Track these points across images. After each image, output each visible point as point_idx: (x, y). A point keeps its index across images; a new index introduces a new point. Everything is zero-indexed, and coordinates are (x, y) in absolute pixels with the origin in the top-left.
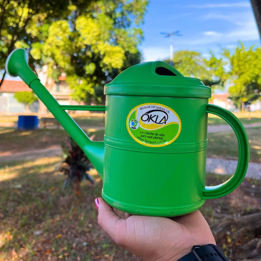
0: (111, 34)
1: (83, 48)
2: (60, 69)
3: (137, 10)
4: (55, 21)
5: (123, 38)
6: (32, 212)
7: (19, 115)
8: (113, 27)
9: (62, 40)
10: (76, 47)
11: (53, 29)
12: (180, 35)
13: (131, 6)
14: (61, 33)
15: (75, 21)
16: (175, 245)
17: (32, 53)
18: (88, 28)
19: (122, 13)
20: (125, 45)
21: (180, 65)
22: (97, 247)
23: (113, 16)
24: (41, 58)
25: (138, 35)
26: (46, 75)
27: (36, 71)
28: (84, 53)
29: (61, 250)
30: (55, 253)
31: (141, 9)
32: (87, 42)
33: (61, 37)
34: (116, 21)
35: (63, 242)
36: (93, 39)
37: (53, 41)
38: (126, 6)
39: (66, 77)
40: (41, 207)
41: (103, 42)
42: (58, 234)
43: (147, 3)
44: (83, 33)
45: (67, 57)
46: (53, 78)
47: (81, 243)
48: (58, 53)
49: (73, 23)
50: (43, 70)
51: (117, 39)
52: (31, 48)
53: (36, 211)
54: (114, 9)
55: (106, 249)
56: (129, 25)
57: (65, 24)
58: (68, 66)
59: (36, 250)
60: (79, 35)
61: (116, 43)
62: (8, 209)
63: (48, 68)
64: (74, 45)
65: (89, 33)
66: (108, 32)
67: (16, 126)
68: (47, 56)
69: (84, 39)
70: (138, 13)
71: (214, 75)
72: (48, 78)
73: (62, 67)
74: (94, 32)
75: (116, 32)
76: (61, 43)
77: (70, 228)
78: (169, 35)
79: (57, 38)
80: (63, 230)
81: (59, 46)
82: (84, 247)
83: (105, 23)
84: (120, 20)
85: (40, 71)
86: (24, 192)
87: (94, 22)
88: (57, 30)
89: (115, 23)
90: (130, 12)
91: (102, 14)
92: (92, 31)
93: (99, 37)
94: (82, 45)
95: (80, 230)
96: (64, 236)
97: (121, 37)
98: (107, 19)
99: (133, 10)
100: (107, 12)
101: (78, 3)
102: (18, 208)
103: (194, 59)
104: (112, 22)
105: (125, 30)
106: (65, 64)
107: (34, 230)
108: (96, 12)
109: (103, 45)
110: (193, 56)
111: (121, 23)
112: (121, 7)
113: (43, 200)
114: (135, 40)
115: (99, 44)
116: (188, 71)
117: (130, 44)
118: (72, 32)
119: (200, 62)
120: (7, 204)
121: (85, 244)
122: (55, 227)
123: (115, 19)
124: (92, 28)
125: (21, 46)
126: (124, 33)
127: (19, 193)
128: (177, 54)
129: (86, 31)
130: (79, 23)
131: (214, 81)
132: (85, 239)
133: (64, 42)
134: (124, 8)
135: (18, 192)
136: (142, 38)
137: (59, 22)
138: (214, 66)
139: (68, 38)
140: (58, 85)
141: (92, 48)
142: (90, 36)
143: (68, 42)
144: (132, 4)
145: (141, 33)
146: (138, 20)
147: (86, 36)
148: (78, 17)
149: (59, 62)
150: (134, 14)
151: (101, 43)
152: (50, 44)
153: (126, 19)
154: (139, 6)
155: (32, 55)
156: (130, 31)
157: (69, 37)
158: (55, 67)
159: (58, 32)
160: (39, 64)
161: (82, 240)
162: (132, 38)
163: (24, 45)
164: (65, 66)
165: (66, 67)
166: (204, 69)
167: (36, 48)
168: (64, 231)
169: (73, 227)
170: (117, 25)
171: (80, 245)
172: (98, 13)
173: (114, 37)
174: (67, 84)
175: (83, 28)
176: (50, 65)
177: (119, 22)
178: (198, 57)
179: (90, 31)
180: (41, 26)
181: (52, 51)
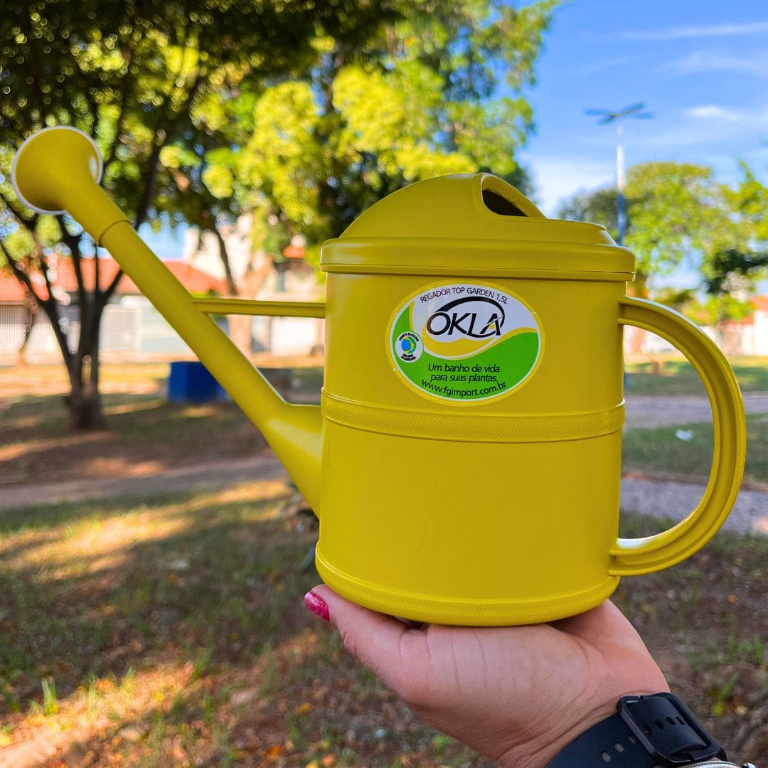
0: (435, 119)
1: (355, 163)
2: (287, 226)
3: (514, 45)
4: (275, 85)
5: (472, 129)
6: (224, 639)
7: (173, 361)
8: (443, 97)
9: (296, 139)
10: (334, 161)
11: (268, 109)
12: (648, 116)
13: (496, 32)
14: (291, 118)
15: (331, 83)
16: (573, 701)
17: (207, 181)
18: (370, 103)
19: (470, 56)
20: (479, 148)
21: (647, 206)
22: (416, 744)
23: (443, 66)
24: (234, 191)
25: (518, 119)
26: (247, 244)
27: (220, 231)
28: (358, 178)
29: (312, 748)
30: (296, 756)
31: (527, 39)
32: (364, 144)
33: (290, 132)
34: (452, 79)
35: (316, 727)
36: (384, 136)
37: (268, 143)
38: (480, 35)
39: (304, 247)
40: (245, 624)
41: (413, 142)
42: (299, 703)
43: (544, 24)
44: (355, 117)
45: (308, 190)
46: (268, 251)
47: (368, 730)
48: (283, 179)
49: (326, 88)
50: (240, 229)
51: (453, 134)
52: (204, 165)
53: (235, 635)
54: (447, 42)
55: (442, 751)
56: (489, 90)
57: (303, 92)
58: (310, 217)
59: (240, 744)
60: (343, 125)
61: (452, 145)
62: (155, 627)
63: (254, 223)
64: (327, 153)
65: (371, 117)
66: (426, 113)
67: (164, 392)
68: (249, 188)
69: (356, 136)
70: (517, 54)
71: (754, 234)
72: (253, 250)
73: (294, 219)
74: (386, 114)
75: (451, 111)
76: (293, 150)
77: (335, 687)
78: (611, 118)
79: (281, 134)
80: (314, 691)
81: (287, 157)
82: (377, 741)
83: (420, 87)
84: (464, 76)
85: (232, 232)
86: (195, 580)
87: (386, 85)
88: (281, 109)
89: (448, 85)
90: (494, 50)
91: (408, 59)
92: (379, 111)
93: (400, 129)
94: (350, 152)
95: (364, 694)
96: (319, 710)
97: (465, 126)
98: (425, 75)
99: (502, 46)
100: (425, 53)
101: (342, 31)
102: (183, 626)
103: (691, 189)
104: (439, 82)
105: (478, 104)
106: (302, 210)
107: (231, 689)
108: (393, 55)
109: (412, 151)
110: (686, 178)
111: (464, 85)
112: (467, 36)
113: (251, 606)
114: (508, 135)
115: (402, 149)
116: (672, 224)
117: (493, 147)
118: (323, 117)
119: (710, 197)
120: (150, 613)
121: (380, 733)
122: (292, 682)
123: (447, 75)
124: (379, 103)
125: (176, 158)
126: (476, 114)
127: (181, 583)
128: (638, 174)
129: (363, 112)
130: (343, 90)
131: (755, 254)
132: (380, 718)
133: (301, 144)
134: (475, 40)
135: (180, 580)
136: (531, 127)
137: (285, 88)
138: (754, 207)
139: (311, 133)
140: (283, 271)
141: (382, 161)
142: (373, 126)
143: (312, 147)
144: (500, 27)
145: (528, 113)
146: (516, 75)
147: (362, 125)
148: (340, 70)
149: (285, 205)
150: (505, 55)
151: (407, 145)
152: (259, 152)
153: (481, 72)
154: (520, 32)
155: (207, 186)
156: (493, 108)
157: (314, 130)
158: (273, 220)
159: (283, 117)
160: (227, 212)
161: (370, 723)
162: (498, 130)
163: (185, 157)
164: (302, 215)
165: (305, 220)
166: (724, 219)
167: (218, 164)
168: (319, 694)
169: (341, 684)
170: (454, 91)
171: (366, 736)
172: (398, 56)
173: (447, 128)
174: (310, 270)
175: (353, 104)
176: (260, 213)
177: (460, 82)
178: (702, 182)
179: (375, 111)
180: (234, 100)
181: (264, 174)
